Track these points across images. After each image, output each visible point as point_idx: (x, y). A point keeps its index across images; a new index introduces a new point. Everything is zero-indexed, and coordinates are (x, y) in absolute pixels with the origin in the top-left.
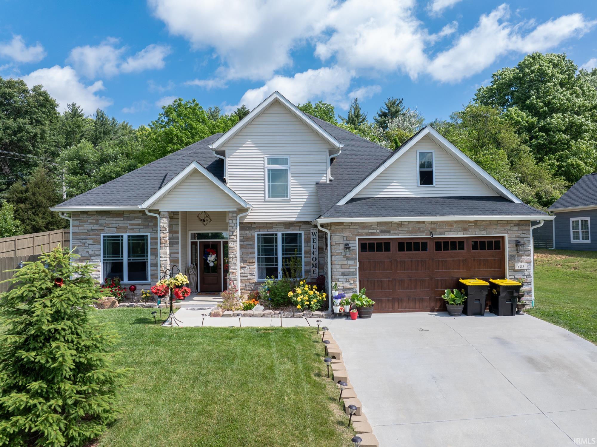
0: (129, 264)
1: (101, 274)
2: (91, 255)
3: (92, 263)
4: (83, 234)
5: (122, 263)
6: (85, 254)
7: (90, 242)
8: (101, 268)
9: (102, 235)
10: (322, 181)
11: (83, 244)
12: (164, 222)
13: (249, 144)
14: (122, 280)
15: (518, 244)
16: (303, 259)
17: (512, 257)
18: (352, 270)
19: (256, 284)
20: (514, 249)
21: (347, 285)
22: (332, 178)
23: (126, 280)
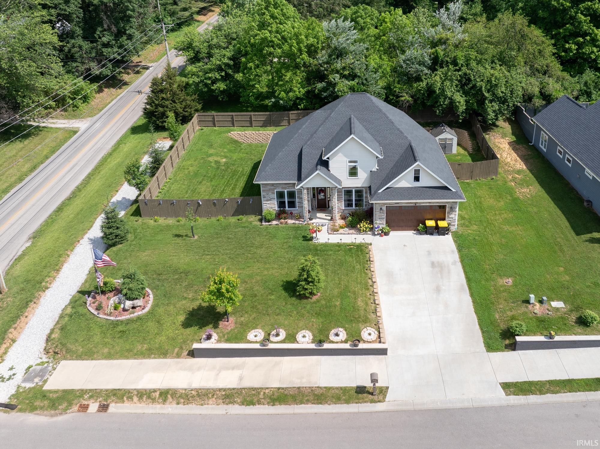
0: (288, 202)
1: (276, 206)
2: (271, 199)
3: (272, 202)
4: (267, 190)
5: (285, 202)
6: (269, 198)
7: (270, 193)
8: (276, 204)
9: (275, 190)
10: (373, 170)
11: (268, 194)
12: (305, 191)
13: (340, 154)
14: (285, 208)
15: (451, 208)
16: (364, 200)
17: (448, 213)
18: (383, 217)
19: (343, 210)
20: (449, 209)
21: (381, 222)
22: (378, 168)
23: (287, 208)
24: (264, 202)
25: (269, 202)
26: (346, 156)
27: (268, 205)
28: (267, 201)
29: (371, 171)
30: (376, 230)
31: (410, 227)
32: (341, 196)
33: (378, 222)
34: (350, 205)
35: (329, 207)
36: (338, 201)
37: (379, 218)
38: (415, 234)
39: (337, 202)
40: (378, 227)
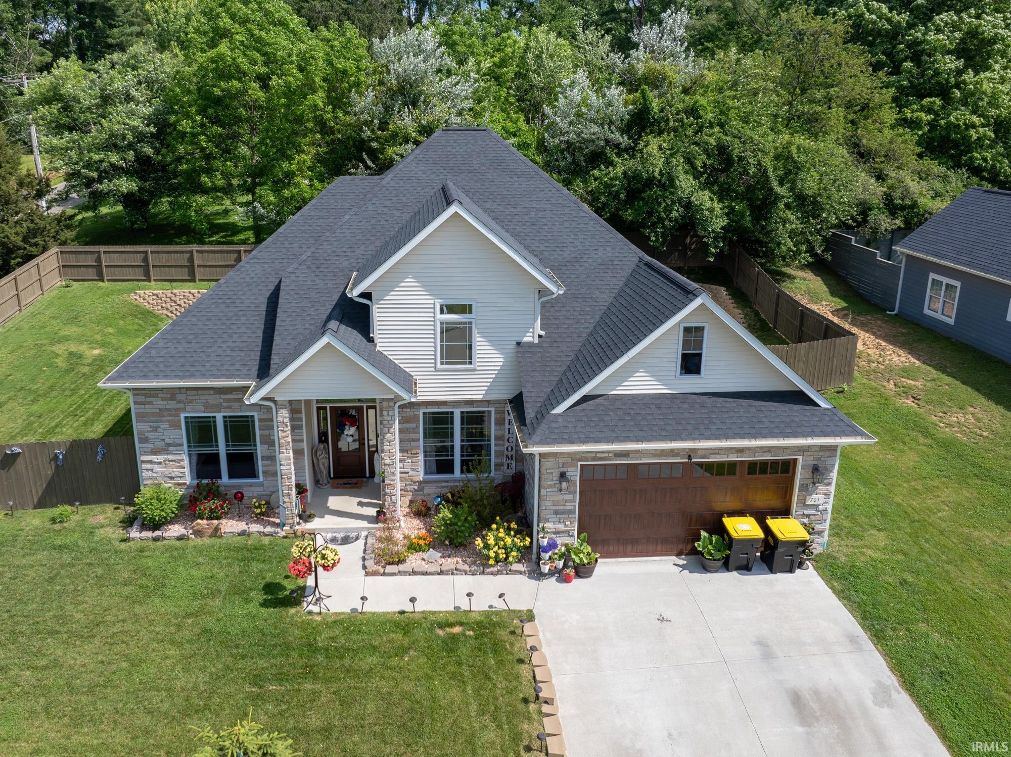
0: (230, 457)
2: (169, 445)
3: (171, 457)
4: (153, 414)
5: (217, 455)
6: (159, 444)
7: (165, 425)
8: (186, 463)
9: (183, 415)
10: (526, 339)
11: (156, 429)
12: (283, 416)
13: (409, 282)
14: (220, 477)
15: (815, 469)
16: (493, 448)
17: (803, 488)
18: (569, 506)
19: (420, 482)
20: (809, 476)
21: (561, 527)
22: (543, 333)
23: (225, 479)
24: (144, 458)
25: (160, 458)
26: (429, 288)
27: (157, 468)
28: (154, 452)
29: (518, 344)
30: (546, 556)
31: (665, 541)
32: (413, 436)
33: (549, 526)
34: (444, 467)
35: (373, 474)
36: (401, 451)
37: (556, 513)
38: (684, 567)
39: (398, 455)
40: (552, 545)
